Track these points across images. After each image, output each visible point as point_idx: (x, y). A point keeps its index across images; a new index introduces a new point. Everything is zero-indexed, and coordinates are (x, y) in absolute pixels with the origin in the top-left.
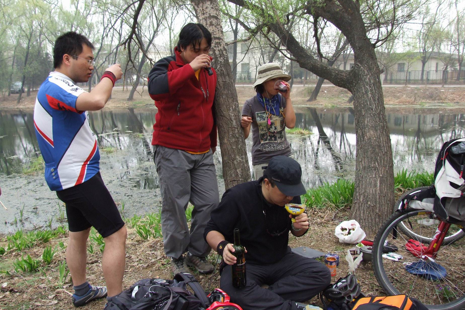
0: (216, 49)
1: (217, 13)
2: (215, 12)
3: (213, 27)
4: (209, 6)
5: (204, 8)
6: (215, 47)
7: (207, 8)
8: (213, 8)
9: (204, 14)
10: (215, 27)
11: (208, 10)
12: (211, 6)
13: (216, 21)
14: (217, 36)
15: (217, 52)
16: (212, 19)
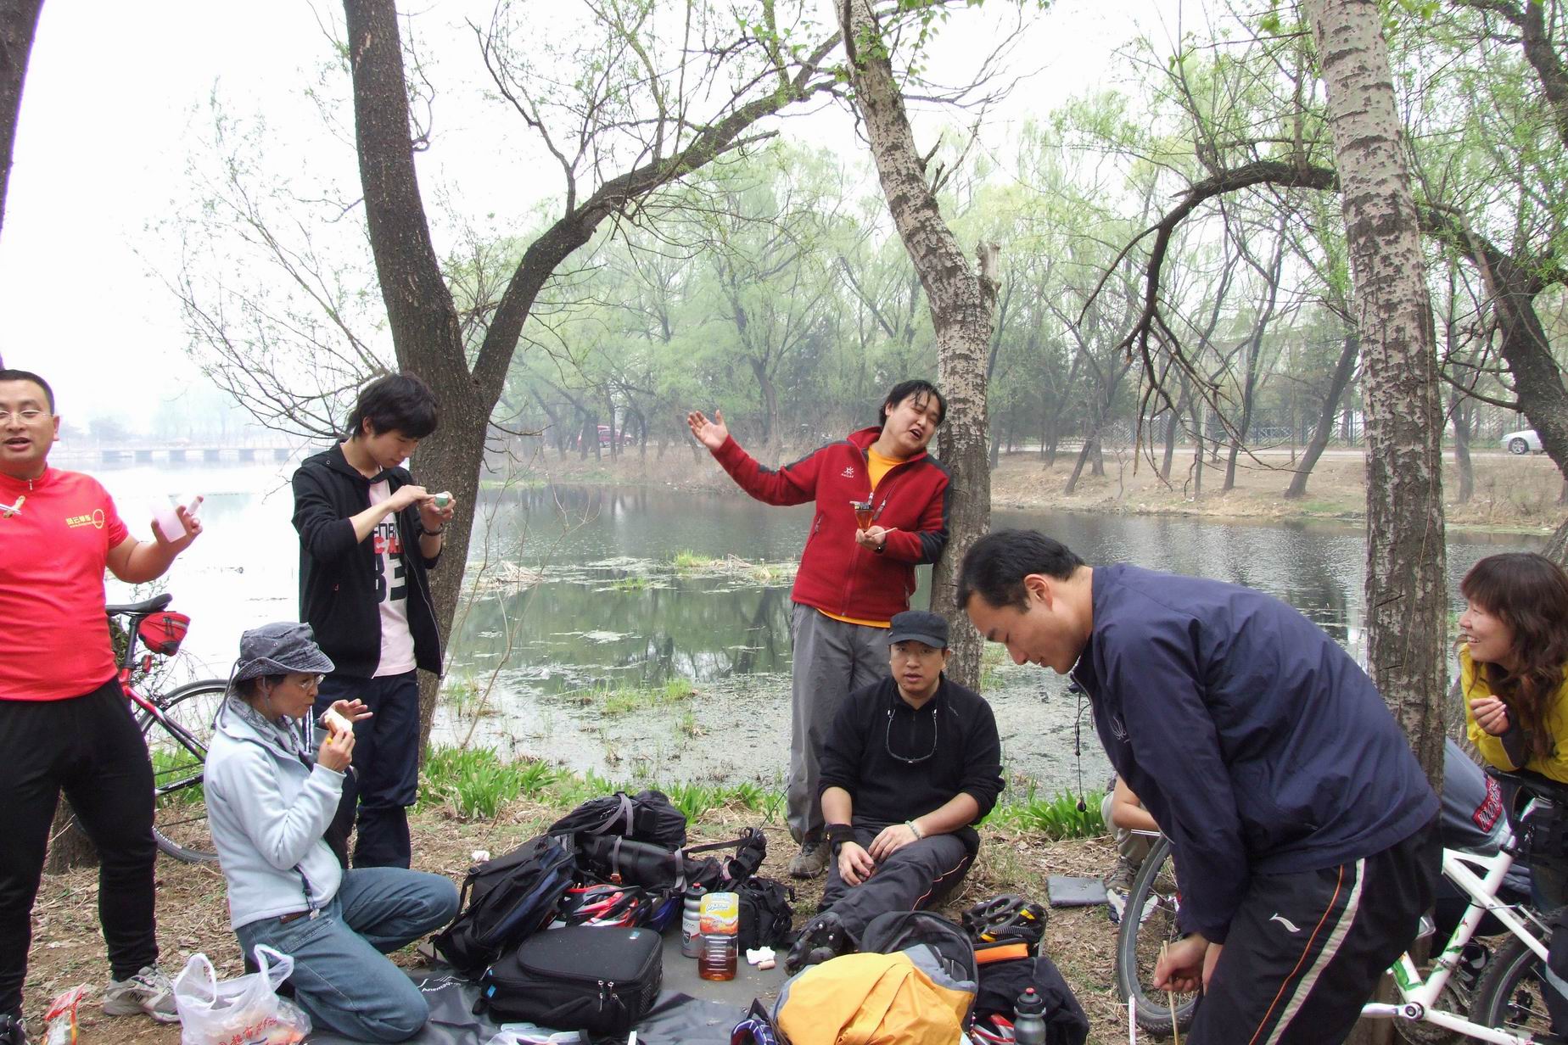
0: (955, 423)
1: (972, 348)
2: (967, 345)
3: (957, 377)
4: (955, 334)
5: (948, 337)
6: (953, 418)
7: (951, 338)
8: (963, 338)
9: (944, 350)
10: (961, 377)
11: (951, 343)
12: (961, 334)
13: (965, 364)
14: (962, 396)
15: (955, 430)
16: (956, 362)
